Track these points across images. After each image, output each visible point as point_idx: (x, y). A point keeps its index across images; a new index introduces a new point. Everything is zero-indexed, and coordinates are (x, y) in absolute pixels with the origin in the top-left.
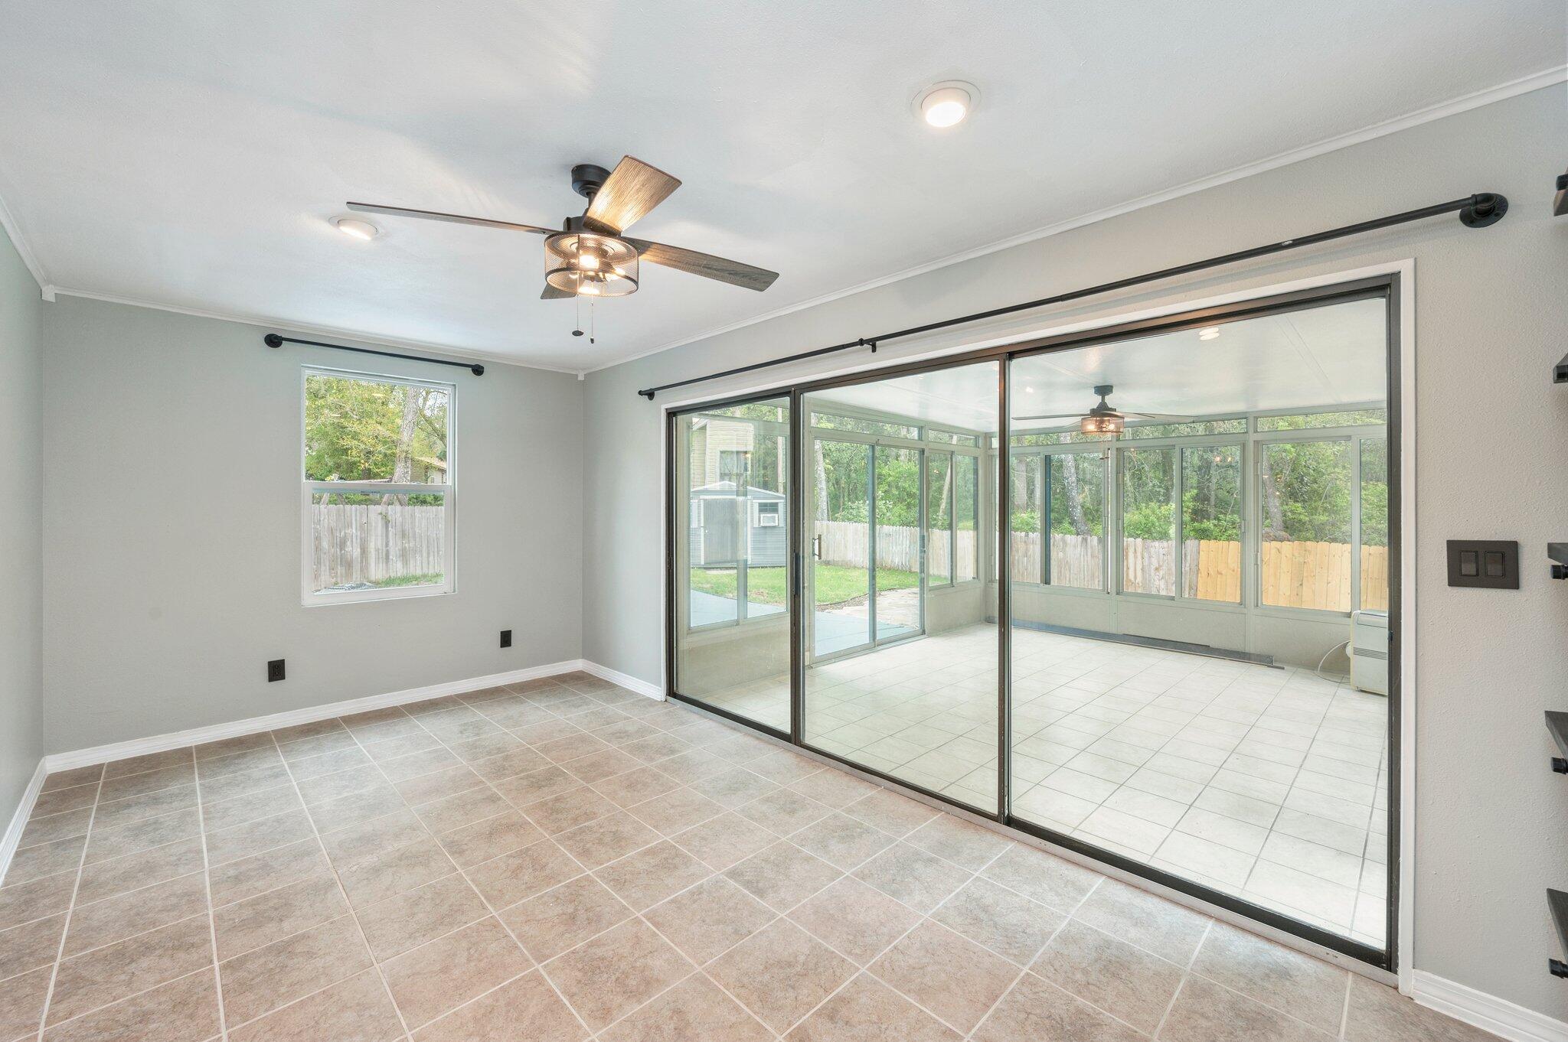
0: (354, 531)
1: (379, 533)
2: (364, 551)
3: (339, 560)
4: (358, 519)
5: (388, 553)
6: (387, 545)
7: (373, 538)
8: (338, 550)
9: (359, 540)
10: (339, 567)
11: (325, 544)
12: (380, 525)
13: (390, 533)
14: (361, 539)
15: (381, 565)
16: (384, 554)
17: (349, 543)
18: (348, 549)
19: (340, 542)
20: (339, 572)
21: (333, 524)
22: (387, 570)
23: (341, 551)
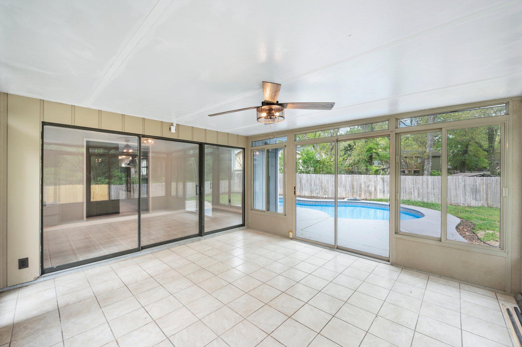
0: (372, 183)
1: (381, 184)
2: (375, 189)
3: (367, 191)
4: (373, 179)
5: (384, 190)
6: (384, 188)
7: (379, 186)
8: (367, 188)
9: (374, 186)
10: (367, 194)
11: (363, 186)
12: (381, 181)
13: (385, 185)
14: (374, 185)
15: (381, 194)
16: (383, 191)
17: (370, 186)
18: (370, 188)
19: (368, 186)
20: (367, 195)
21: (366, 181)
22: (384, 195)
23: (368, 189)
